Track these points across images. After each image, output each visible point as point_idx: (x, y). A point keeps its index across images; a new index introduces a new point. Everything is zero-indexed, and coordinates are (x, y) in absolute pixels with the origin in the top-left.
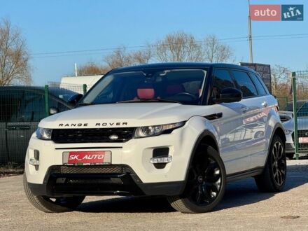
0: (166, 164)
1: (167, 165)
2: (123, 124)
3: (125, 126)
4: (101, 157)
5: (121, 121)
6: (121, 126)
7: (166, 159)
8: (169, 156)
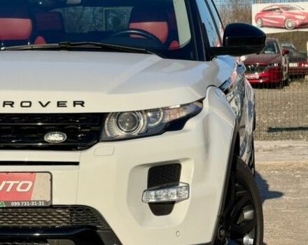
0: (173, 203)
1: (176, 206)
2: (75, 104)
3: (79, 110)
4: (24, 186)
5: (69, 97)
6: (69, 109)
7: (174, 191)
8: (181, 185)
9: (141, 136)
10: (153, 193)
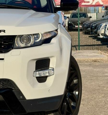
0: (47, 77)
8: (50, 68)
9: (32, 46)
10: (38, 72)
